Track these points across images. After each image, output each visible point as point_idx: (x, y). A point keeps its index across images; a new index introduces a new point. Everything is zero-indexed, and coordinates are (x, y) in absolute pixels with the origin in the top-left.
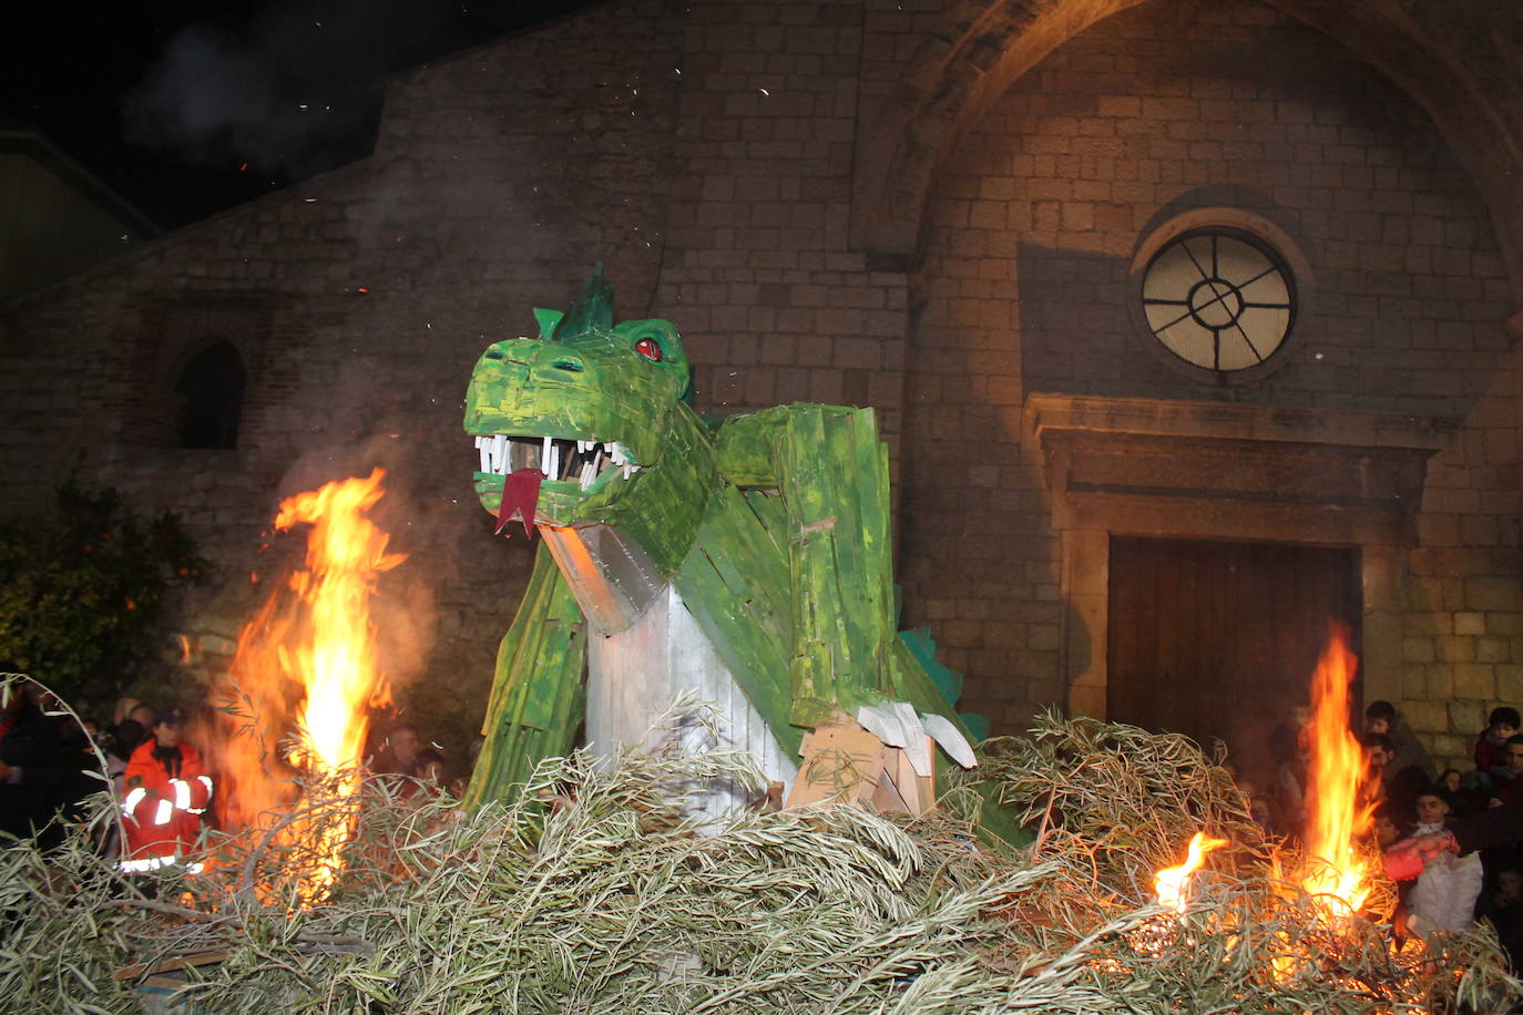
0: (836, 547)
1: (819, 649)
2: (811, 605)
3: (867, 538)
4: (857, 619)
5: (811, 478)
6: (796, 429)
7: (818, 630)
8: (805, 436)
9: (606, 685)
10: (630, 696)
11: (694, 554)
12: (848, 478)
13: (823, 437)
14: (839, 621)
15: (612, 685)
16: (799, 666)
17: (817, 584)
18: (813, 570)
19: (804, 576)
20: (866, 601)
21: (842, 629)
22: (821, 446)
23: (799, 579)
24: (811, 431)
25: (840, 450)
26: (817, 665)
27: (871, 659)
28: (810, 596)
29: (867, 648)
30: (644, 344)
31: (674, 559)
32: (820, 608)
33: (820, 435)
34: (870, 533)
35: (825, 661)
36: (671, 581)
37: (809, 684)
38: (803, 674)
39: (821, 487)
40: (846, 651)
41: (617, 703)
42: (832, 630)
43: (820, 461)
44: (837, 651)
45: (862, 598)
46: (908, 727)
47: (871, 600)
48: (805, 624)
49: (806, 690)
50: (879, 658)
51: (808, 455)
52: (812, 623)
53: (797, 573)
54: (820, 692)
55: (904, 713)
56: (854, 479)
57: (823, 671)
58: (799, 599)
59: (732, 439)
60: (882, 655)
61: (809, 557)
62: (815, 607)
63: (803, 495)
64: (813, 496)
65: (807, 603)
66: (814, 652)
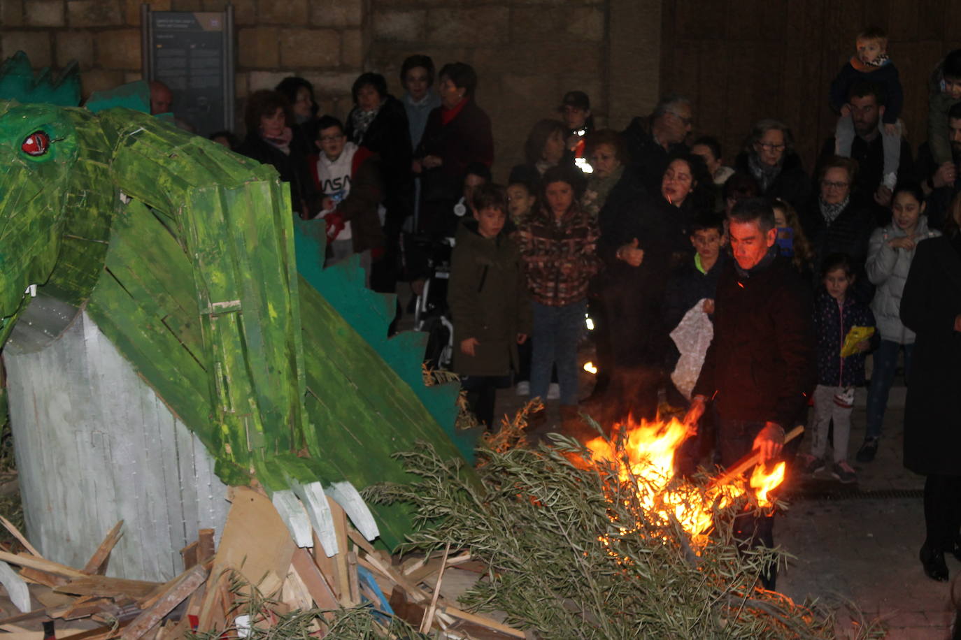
0: (243, 324)
1: (234, 420)
2: (225, 378)
3: (273, 313)
4: (266, 392)
5: (213, 258)
6: (194, 206)
7: (232, 402)
8: (204, 214)
9: (29, 401)
10: (55, 415)
11: (104, 279)
12: (250, 247)
13: (222, 218)
14: (251, 400)
15: (35, 401)
16: (217, 430)
17: (228, 360)
18: (223, 345)
19: (215, 348)
20: (275, 373)
21: (254, 407)
22: (221, 227)
23: (211, 349)
24: (210, 210)
25: (240, 222)
26: (234, 434)
27: (284, 426)
28: (223, 369)
29: (279, 416)
30: (30, 142)
31: (84, 290)
32: (232, 382)
33: (218, 216)
34: (275, 308)
35: (241, 433)
36: (83, 307)
37: (228, 448)
38: (223, 438)
39: (224, 268)
40: (259, 427)
41: (42, 417)
42: (243, 405)
43: (221, 242)
44: (251, 426)
45: (271, 370)
46: (317, 510)
47: (280, 373)
48: (220, 394)
49: (226, 454)
50: (290, 422)
51: (209, 235)
52: (227, 394)
53: (209, 342)
54: (238, 459)
55: (313, 495)
56: (256, 248)
57: (240, 441)
58: (213, 369)
59: (129, 168)
60: (295, 420)
61: (218, 331)
62: (229, 380)
63: (208, 275)
64: (217, 277)
65: (220, 373)
66: (231, 422)
